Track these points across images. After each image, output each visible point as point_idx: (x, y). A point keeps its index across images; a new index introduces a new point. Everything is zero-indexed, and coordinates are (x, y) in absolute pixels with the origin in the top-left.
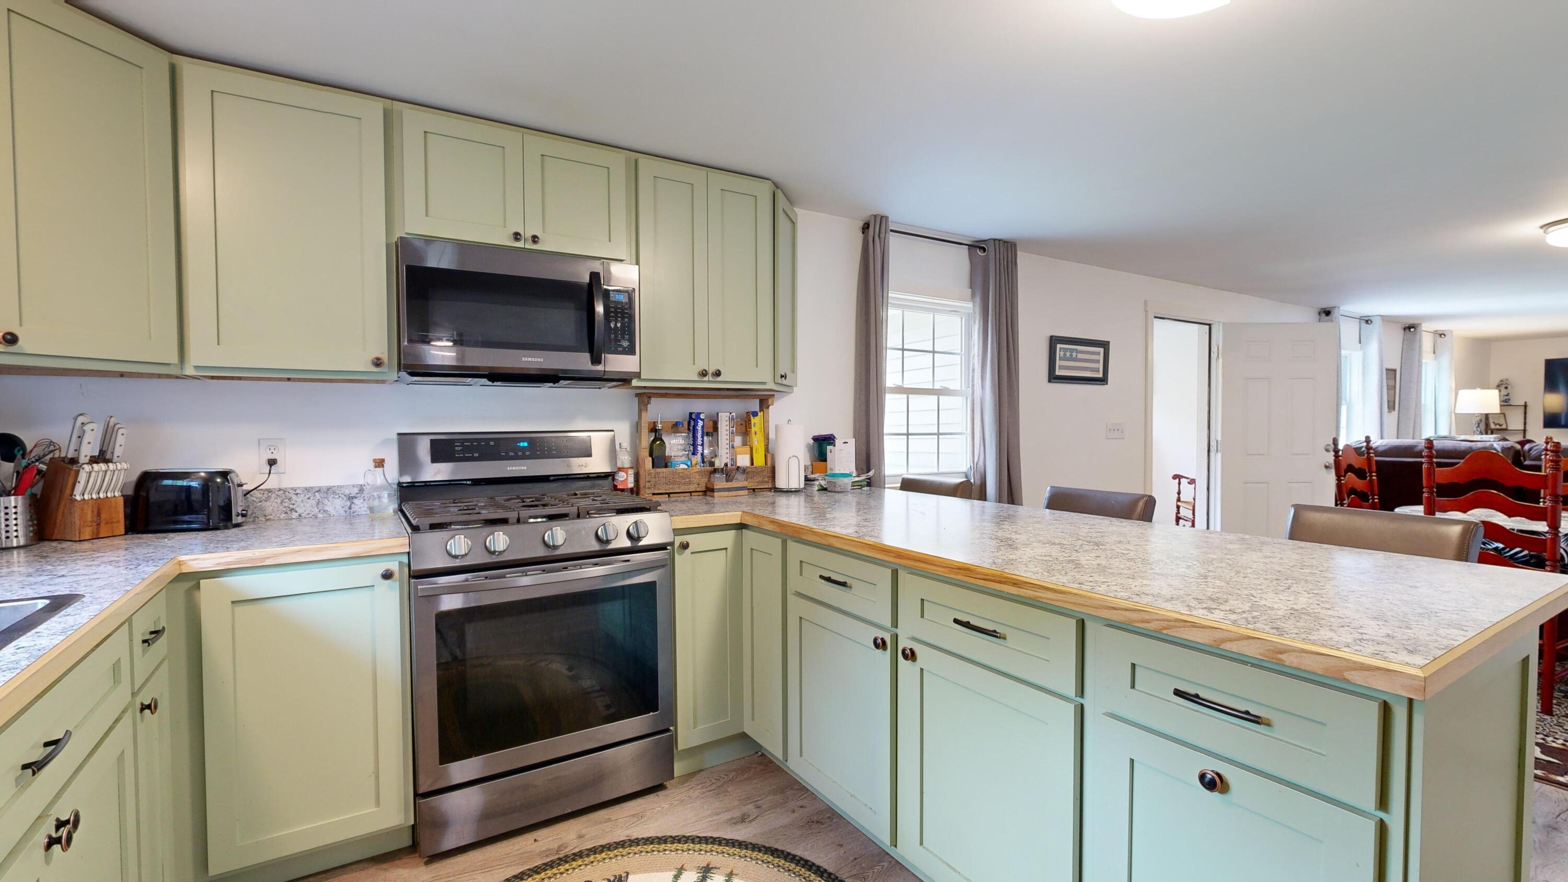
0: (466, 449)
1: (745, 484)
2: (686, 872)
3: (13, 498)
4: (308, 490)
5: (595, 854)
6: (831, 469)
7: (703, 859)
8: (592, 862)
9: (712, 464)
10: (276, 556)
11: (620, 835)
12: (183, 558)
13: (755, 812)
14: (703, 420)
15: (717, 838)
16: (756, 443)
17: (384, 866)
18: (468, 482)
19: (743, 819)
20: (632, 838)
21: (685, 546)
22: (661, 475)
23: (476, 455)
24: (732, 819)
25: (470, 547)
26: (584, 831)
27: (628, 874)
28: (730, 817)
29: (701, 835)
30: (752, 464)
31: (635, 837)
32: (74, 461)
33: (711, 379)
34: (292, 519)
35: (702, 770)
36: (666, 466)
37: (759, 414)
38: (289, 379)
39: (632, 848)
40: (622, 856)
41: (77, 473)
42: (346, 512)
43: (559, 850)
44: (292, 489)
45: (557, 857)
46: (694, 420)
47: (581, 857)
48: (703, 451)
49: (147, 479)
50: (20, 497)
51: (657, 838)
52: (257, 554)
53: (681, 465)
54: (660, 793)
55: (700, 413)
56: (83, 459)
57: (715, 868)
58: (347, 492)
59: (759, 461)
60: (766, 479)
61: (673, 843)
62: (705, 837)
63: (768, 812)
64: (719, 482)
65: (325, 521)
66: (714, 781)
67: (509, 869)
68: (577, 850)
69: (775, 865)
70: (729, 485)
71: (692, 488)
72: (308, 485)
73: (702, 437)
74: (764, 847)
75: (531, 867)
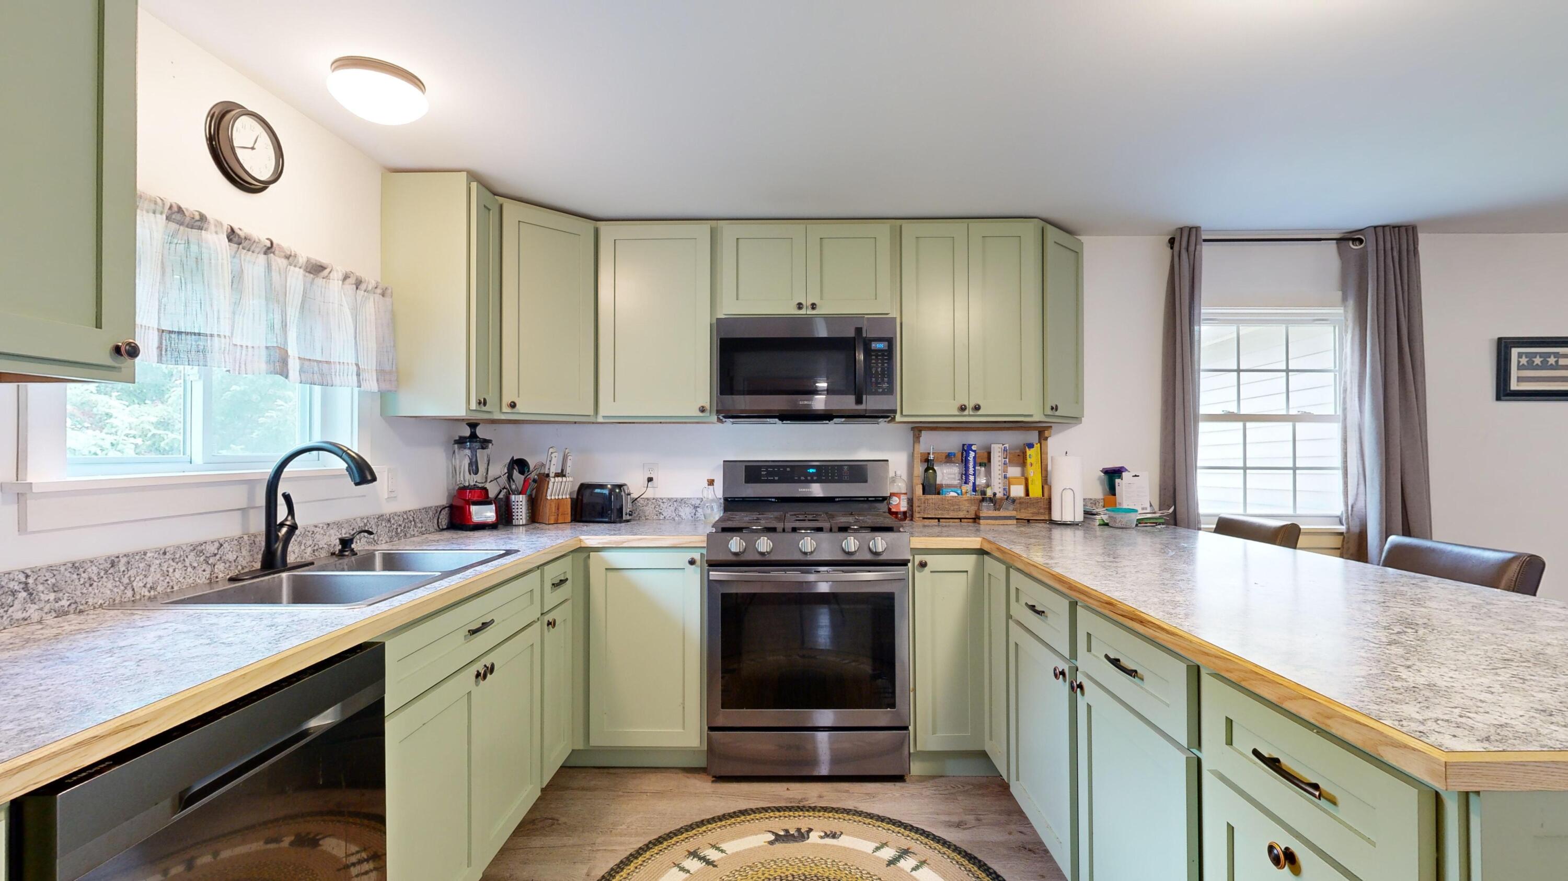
0: (769, 474)
1: (1014, 513)
2: (887, 848)
3: (521, 496)
4: (669, 499)
5: (825, 812)
6: (1120, 504)
7: (905, 843)
8: (820, 817)
9: (984, 493)
10: (628, 541)
11: (850, 805)
12: (582, 537)
13: (974, 822)
14: (974, 451)
15: (927, 832)
16: (1032, 474)
17: (689, 775)
18: (773, 500)
19: (959, 825)
20: (858, 810)
21: (923, 565)
22: (930, 501)
23: (776, 478)
24: (949, 822)
25: (744, 547)
26: (825, 794)
27: (842, 833)
28: (947, 820)
29: (914, 825)
30: (1027, 494)
31: (860, 810)
32: (548, 475)
33: (971, 413)
34: (660, 520)
35: (943, 776)
36: (939, 494)
37: (1035, 446)
38: (661, 423)
39: (854, 817)
40: (844, 820)
41: (548, 482)
42: (692, 517)
43: (800, 801)
44: (661, 498)
45: (797, 805)
46: (965, 451)
47: (814, 810)
48: (975, 480)
49: (584, 487)
50: (524, 496)
51: (878, 816)
52: (619, 539)
53: (951, 493)
54: (899, 785)
55: (972, 445)
56: (552, 475)
57: (913, 853)
58: (693, 503)
59: (1036, 491)
60: (1042, 511)
61: (888, 823)
62: (917, 828)
63: (986, 827)
64: (987, 510)
65: (679, 523)
66: (949, 787)
67: (762, 802)
68: (813, 805)
69: (967, 869)
70: (996, 513)
71: (961, 515)
72: (670, 496)
73: (974, 467)
74: (965, 852)
75: (776, 806)
